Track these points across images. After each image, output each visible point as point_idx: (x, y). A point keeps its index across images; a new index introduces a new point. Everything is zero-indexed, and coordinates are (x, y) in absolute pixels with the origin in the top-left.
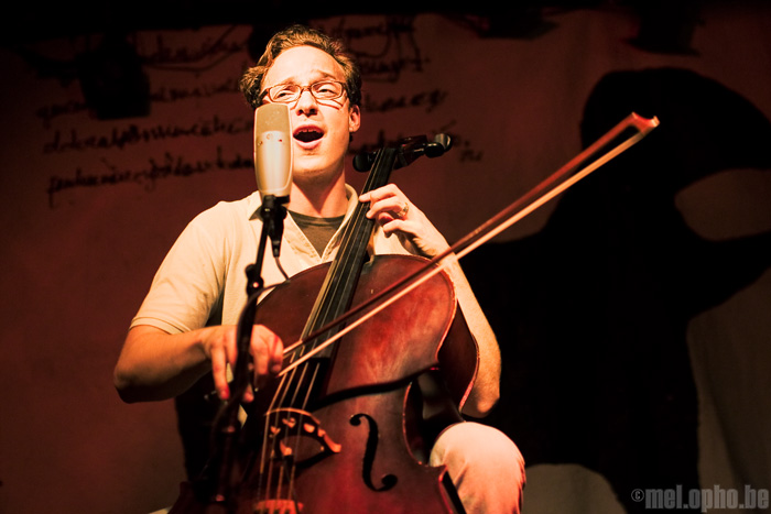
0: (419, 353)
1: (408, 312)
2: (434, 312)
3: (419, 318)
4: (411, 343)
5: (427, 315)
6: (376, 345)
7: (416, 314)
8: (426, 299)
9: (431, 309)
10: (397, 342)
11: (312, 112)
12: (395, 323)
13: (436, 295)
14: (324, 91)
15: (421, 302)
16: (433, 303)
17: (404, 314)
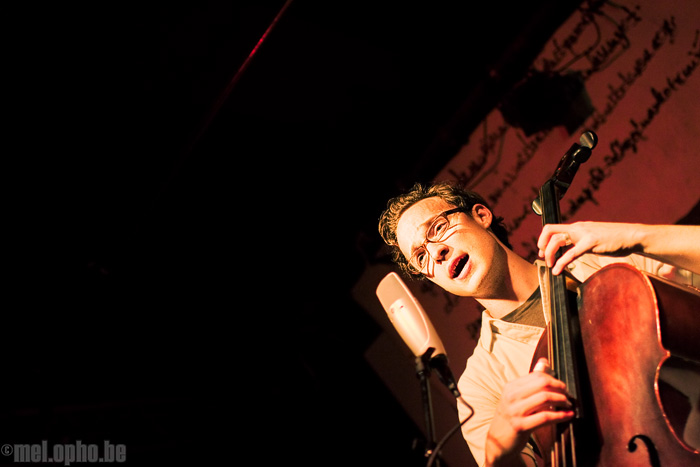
0: (648, 352)
1: (622, 322)
2: (641, 307)
3: (632, 320)
4: (638, 347)
5: (637, 313)
6: (614, 367)
7: (628, 320)
8: (630, 300)
9: (637, 306)
10: (627, 355)
11: (444, 253)
12: (618, 338)
13: (634, 290)
14: (439, 228)
15: (627, 305)
16: (635, 300)
17: (620, 326)
